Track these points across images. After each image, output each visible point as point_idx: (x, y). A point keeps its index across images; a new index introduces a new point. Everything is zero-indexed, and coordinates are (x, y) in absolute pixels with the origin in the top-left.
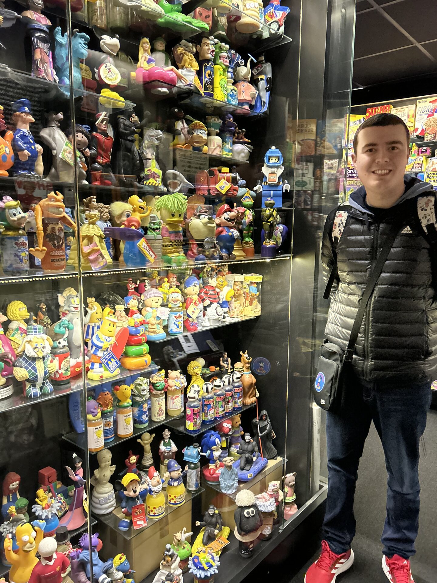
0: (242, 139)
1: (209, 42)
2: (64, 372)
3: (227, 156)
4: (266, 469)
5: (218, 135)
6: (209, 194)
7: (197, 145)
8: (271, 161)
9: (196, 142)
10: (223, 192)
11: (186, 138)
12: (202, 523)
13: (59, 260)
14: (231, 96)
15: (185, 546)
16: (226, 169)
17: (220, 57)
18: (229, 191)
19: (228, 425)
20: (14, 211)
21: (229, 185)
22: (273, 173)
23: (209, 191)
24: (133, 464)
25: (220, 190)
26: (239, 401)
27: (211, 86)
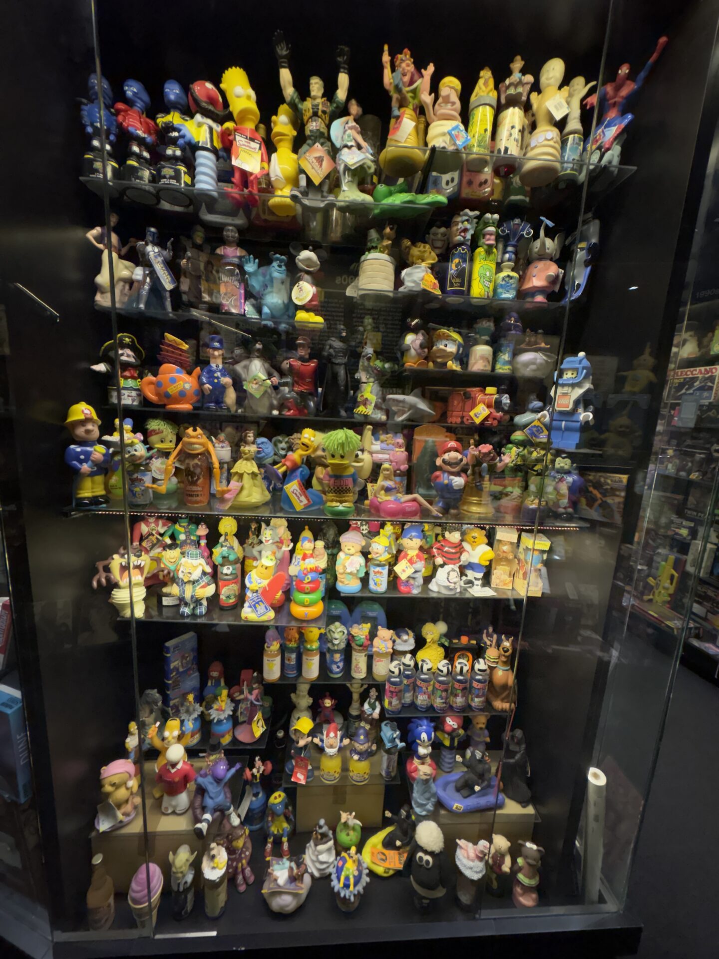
0: (536, 343)
1: (459, 219)
2: (224, 598)
3: (501, 371)
4: (498, 812)
5: (487, 343)
6: (462, 422)
7: (439, 360)
8: (565, 377)
9: (439, 357)
10: (478, 421)
11: (419, 354)
12: (395, 817)
13: (191, 496)
14: (502, 286)
15: (351, 833)
16: (491, 390)
17: (484, 236)
18: (486, 419)
19: (451, 723)
20: (129, 449)
21: (486, 412)
22: (565, 394)
23: (462, 417)
24: (327, 707)
25: (475, 418)
26: (476, 700)
27: (458, 280)
